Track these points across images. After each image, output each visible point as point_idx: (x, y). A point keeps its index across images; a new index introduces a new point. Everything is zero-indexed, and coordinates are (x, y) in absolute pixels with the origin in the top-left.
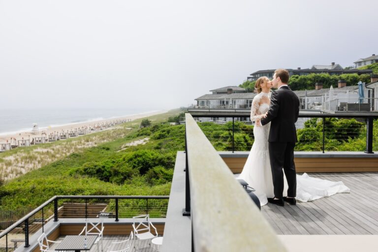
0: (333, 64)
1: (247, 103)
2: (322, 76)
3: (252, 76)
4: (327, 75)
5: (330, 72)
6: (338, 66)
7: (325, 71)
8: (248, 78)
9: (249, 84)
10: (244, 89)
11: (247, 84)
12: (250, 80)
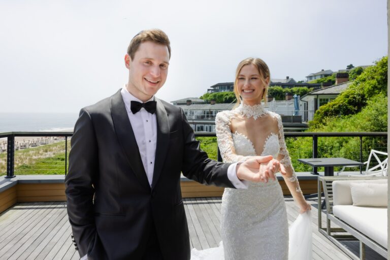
0: (288, 78)
1: (205, 114)
2: (275, 89)
3: (212, 88)
4: (280, 88)
5: (283, 85)
6: (292, 80)
7: (279, 84)
8: (209, 90)
9: (208, 96)
10: (203, 101)
11: (207, 95)
12: (210, 92)
